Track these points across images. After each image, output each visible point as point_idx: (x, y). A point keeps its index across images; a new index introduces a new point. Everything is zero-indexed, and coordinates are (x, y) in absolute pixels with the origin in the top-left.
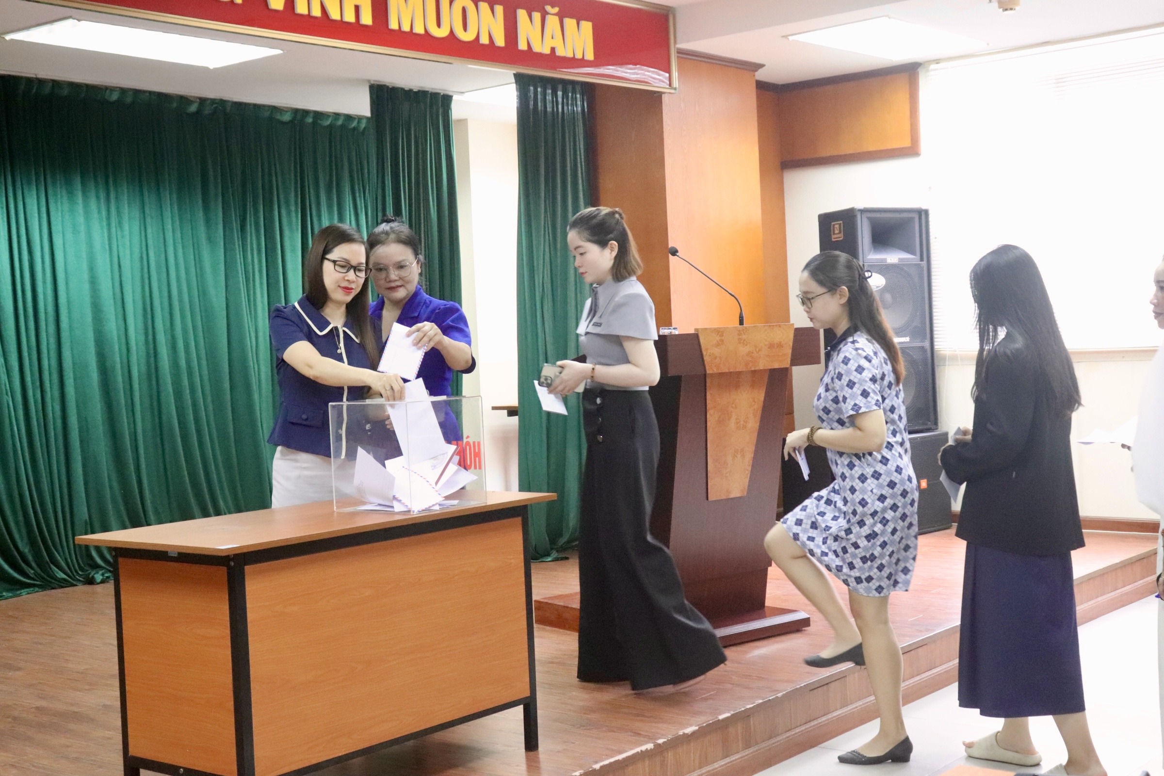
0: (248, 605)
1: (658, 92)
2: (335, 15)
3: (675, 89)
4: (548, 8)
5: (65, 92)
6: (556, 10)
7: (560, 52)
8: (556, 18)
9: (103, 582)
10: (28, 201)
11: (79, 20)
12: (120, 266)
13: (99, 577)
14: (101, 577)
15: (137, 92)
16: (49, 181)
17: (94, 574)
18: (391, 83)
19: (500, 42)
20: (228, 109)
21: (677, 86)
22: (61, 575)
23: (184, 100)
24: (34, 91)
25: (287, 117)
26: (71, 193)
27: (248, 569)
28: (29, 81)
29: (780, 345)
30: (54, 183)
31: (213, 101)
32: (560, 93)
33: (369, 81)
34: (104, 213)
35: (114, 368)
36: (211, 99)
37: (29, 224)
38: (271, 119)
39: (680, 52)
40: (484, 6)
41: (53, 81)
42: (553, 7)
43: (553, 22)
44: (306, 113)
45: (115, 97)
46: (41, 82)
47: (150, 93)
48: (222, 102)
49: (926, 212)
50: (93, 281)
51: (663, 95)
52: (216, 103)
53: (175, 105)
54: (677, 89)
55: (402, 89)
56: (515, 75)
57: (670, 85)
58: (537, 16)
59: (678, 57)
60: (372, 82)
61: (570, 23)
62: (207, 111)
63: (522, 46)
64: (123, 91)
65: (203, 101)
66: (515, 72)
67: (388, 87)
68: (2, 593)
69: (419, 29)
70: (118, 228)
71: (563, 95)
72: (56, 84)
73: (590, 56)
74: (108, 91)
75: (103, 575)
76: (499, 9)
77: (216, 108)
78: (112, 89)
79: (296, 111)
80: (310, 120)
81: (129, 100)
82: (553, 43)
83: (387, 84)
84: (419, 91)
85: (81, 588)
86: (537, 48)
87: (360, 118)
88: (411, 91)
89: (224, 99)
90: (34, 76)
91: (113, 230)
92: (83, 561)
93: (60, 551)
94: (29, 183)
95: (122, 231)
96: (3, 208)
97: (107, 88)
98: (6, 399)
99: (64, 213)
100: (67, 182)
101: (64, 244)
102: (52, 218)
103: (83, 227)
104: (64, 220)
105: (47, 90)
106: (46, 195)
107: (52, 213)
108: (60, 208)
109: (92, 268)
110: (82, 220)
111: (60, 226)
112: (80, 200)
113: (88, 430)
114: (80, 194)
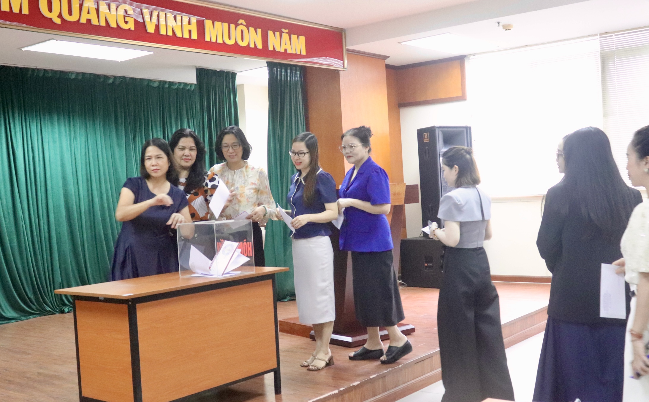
0: (138, 324)
1: (338, 70)
2: (179, 35)
3: (346, 68)
4: (283, 30)
5: (50, 75)
6: (287, 31)
7: (289, 51)
8: (287, 35)
9: (68, 312)
10: (32, 127)
11: (57, 40)
12: (75, 159)
13: (66, 310)
14: (68, 310)
15: (84, 74)
16: (42, 117)
17: (65, 308)
18: (206, 67)
19: (260, 46)
20: (127, 81)
21: (347, 67)
22: (48, 309)
23: (106, 77)
24: (36, 74)
25: (156, 85)
26: (52, 123)
27: (138, 306)
28: (33, 70)
29: (399, 194)
30: (44, 118)
31: (120, 77)
32: (289, 71)
33: (196, 66)
34: (68, 133)
35: (72, 208)
37: (32, 139)
38: (148, 85)
39: (348, 50)
40: (252, 29)
41: (44, 70)
42: (285, 29)
43: (285, 36)
44: (165, 82)
45: (73, 77)
46: (39, 70)
47: (90, 74)
48: (125, 78)
49: (470, 128)
50: (63, 166)
51: (340, 72)
52: (122, 78)
53: (102, 80)
54: (347, 69)
55: (212, 70)
56: (267, 62)
57: (343, 66)
58: (278, 34)
59: (347, 53)
60: (197, 67)
61: (294, 37)
62: (117, 82)
63: (271, 48)
64: (77, 74)
65: (115, 77)
66: (267, 61)
67: (205, 69)
68: (21, 317)
69: (220, 41)
70: (75, 140)
71: (290, 71)
72: (45, 71)
73: (304, 53)
74: (70, 74)
75: (68, 309)
76: (259, 31)
77: (121, 80)
78: (72, 73)
79: (160, 82)
80: (167, 86)
81: (80, 77)
82: (286, 47)
83: (205, 68)
84: (220, 71)
85: (58, 315)
86: (278, 49)
87: (191, 85)
88: (216, 71)
90: (35, 67)
91: (72, 141)
92: (59, 302)
93: (48, 297)
94: (33, 119)
95: (76, 141)
96: (20, 131)
97: (69, 72)
98: (22, 223)
99: (49, 133)
100: (50, 118)
101: (49, 148)
102: (43, 136)
103: (58, 139)
104: (49, 136)
105: (41, 74)
106: (41, 125)
107: (43, 133)
108: (47, 130)
109: (62, 160)
110: (57, 136)
111: (47, 139)
112: (57, 127)
113: (60, 238)
114: (56, 124)
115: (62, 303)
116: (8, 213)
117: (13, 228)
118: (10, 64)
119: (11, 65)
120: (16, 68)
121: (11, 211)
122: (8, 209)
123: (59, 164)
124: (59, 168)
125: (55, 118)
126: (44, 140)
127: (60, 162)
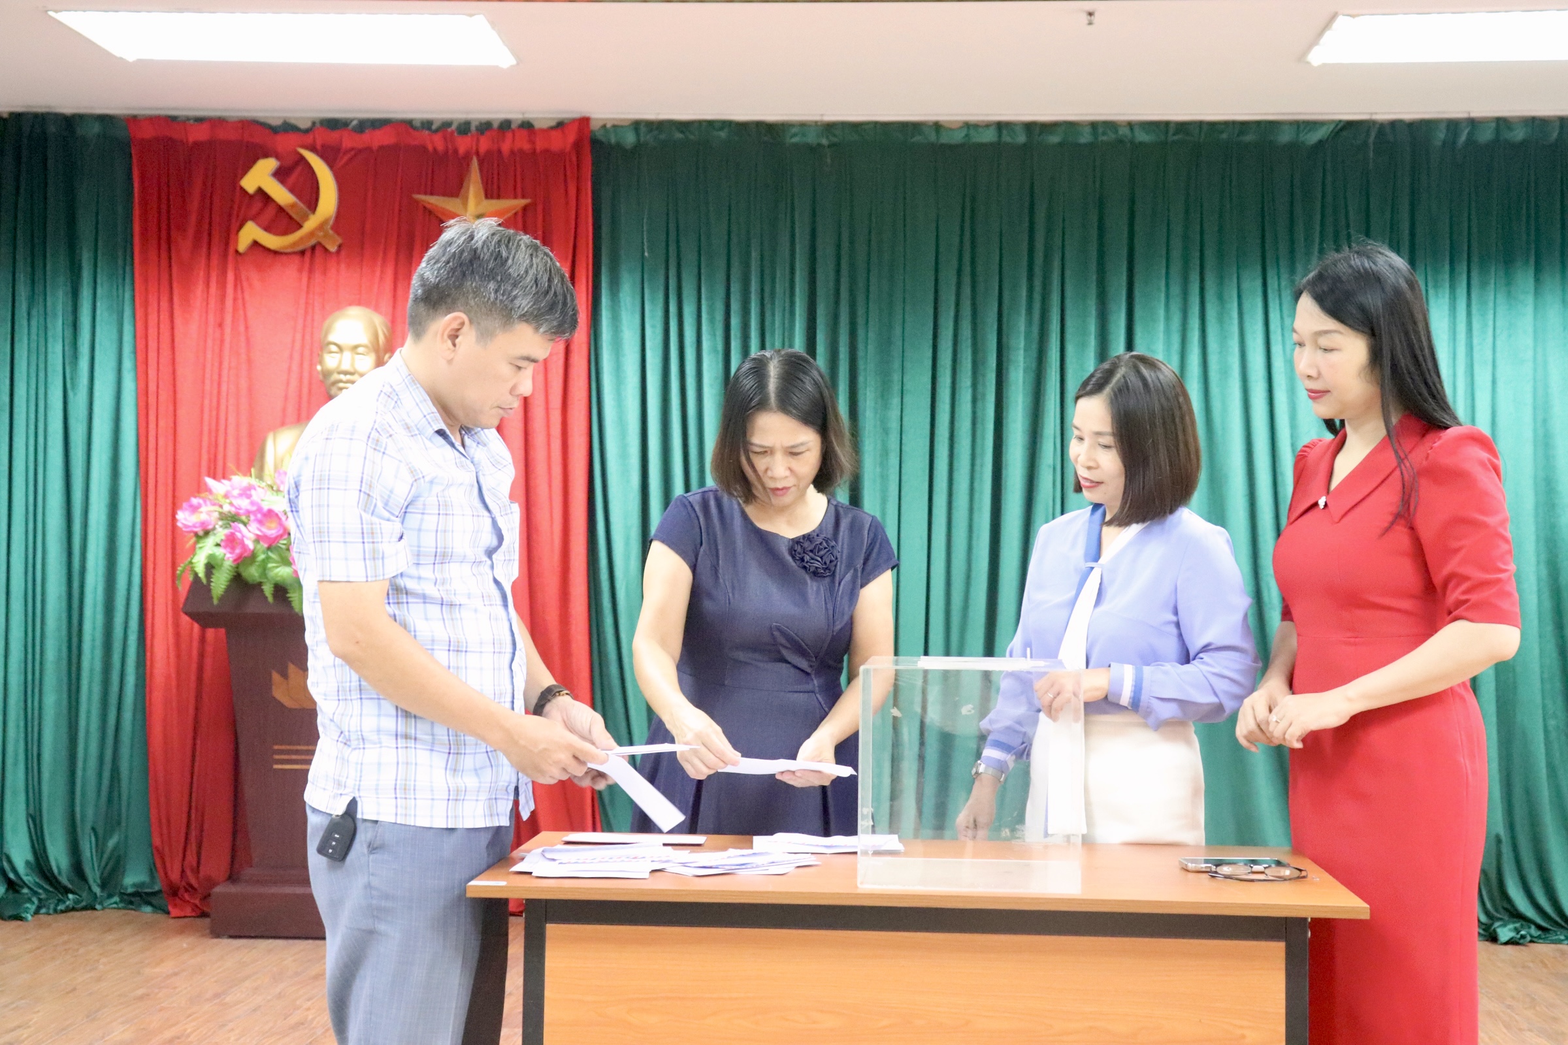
9: (1511, 942)
13: (1505, 933)
14: (1512, 934)
17: (1498, 927)
28: (1453, 125)
41: (1499, 120)
72: (1502, 123)
75: (1517, 931)
99: (1498, 332)
100: (1509, 282)
101: (1494, 382)
102: (1475, 341)
103: (1530, 353)
104: (1499, 343)
105: (1485, 136)
106: (1469, 305)
107: (1475, 333)
108: (1491, 323)
109: (1545, 421)
110: (1529, 341)
111: (1489, 353)
112: (1529, 309)
113: (1515, 688)
114: (1530, 299)
123: (1528, 434)
124: (1528, 450)
125: (1525, 279)
126: (1476, 356)
127: (1535, 430)
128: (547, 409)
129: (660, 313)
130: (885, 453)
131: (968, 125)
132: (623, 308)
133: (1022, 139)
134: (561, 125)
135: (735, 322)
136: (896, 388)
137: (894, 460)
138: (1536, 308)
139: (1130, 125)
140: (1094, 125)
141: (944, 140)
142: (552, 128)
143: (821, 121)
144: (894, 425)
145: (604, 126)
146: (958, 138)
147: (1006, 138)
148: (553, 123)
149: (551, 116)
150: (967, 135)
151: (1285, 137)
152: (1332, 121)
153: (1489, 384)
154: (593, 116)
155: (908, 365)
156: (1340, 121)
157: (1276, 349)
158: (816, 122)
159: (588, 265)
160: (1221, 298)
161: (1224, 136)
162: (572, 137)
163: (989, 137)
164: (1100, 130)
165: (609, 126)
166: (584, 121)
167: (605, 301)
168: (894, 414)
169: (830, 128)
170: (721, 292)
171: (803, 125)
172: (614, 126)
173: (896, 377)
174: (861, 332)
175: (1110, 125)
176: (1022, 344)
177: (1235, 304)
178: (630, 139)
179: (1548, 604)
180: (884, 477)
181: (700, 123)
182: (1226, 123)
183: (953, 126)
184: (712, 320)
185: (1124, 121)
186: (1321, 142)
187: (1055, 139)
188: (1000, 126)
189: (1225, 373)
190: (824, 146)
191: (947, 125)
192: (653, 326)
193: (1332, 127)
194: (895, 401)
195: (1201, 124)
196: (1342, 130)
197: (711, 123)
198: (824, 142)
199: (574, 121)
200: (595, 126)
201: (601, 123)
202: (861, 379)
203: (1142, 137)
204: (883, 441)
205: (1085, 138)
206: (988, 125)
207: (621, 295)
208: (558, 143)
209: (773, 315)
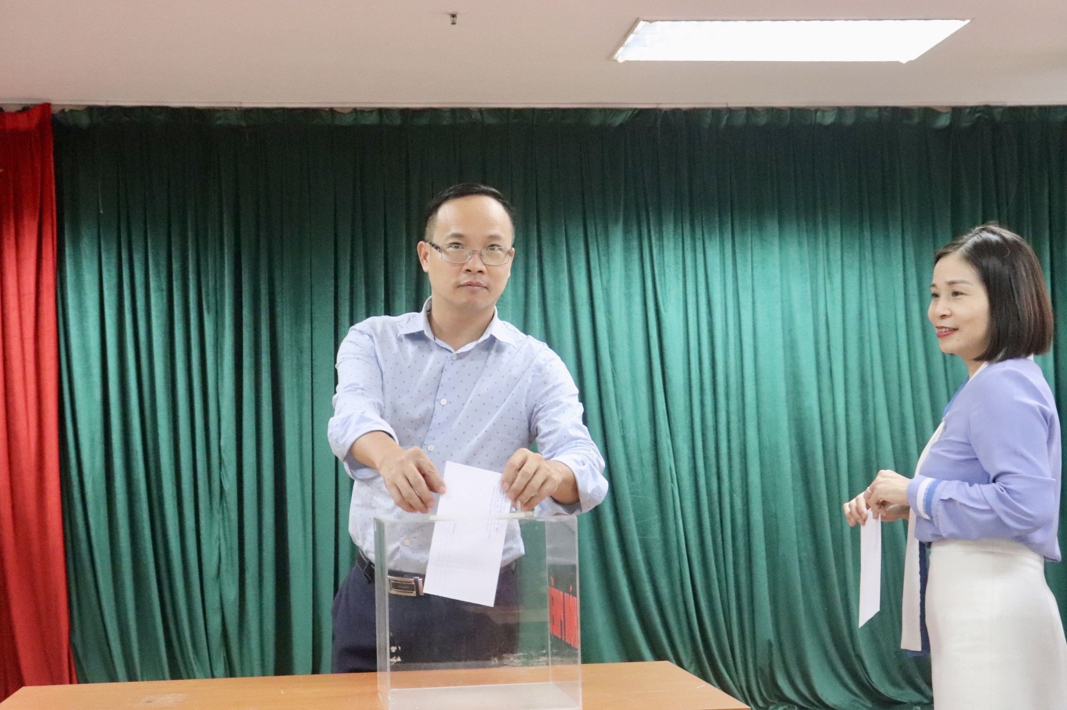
5: (763, 121)
10: (709, 252)
12: (828, 328)
15: (860, 110)
16: (737, 228)
20: (998, 118)
23: (929, 113)
24: (725, 122)
28: (716, 113)
30: (743, 231)
31: (974, 109)
35: (813, 454)
36: (971, 107)
37: (710, 281)
41: (748, 109)
45: (829, 120)
46: (732, 112)
47: (881, 108)
48: (988, 110)
50: (791, 347)
52: (978, 112)
53: (916, 120)
62: (965, 124)
64: (841, 111)
65: (957, 111)
70: (827, 281)
72: (750, 111)
74: (819, 114)
77: (979, 117)
78: (823, 110)
81: (849, 121)
89: (992, 104)
90: (724, 106)
91: (820, 283)
92: (767, 690)
93: (734, 673)
94: (710, 233)
95: (831, 283)
96: (677, 263)
97: (817, 110)
98: (670, 486)
99: (755, 265)
100: (761, 227)
101: (754, 303)
102: (739, 272)
103: (778, 281)
104: (755, 273)
105: (740, 121)
106: (734, 245)
107: (739, 266)
108: (750, 259)
109: (790, 330)
110: (777, 272)
111: (749, 281)
112: (776, 249)
113: (777, 529)
114: (776, 241)
115: (778, 693)
116: (641, 460)
117: (652, 500)
118: (658, 104)
119: (660, 106)
120: (675, 111)
121: (648, 457)
122: (640, 451)
123: (779, 341)
124: (780, 353)
125: (773, 227)
126: (740, 284)
127: (784, 337)
128: (22, 339)
129: (114, 261)
130: (300, 367)
131: (355, 110)
132: (83, 256)
133: (398, 122)
134: (26, 109)
135: (176, 266)
136: (307, 317)
137: (307, 372)
138: (781, 248)
139: (480, 110)
140: (453, 111)
141: (338, 122)
142: (19, 112)
143: (240, 108)
144: (306, 344)
145: (63, 111)
146: (349, 120)
147: (387, 121)
148: (20, 108)
149: (18, 102)
150: (356, 119)
151: (596, 122)
152: (629, 109)
153: (750, 304)
154: (53, 103)
155: (315, 298)
156: (635, 109)
157: (596, 281)
158: (236, 108)
159: (53, 222)
160: (554, 243)
161: (551, 120)
162: (35, 121)
163: (373, 119)
164: (458, 115)
165: (67, 110)
166: (46, 107)
167: (68, 251)
168: (306, 336)
169: (248, 112)
170: (164, 243)
171: (226, 110)
172: (71, 111)
173: (307, 307)
174: (277, 274)
175: (466, 111)
176: (404, 281)
177: (564, 247)
178: (85, 121)
179: (797, 466)
180: (300, 386)
181: (142, 108)
182: (552, 110)
183: (345, 112)
184: (157, 265)
185: (476, 108)
186: (621, 126)
187: (424, 121)
188: (381, 111)
189: (558, 298)
190: (243, 128)
191: (339, 111)
192: (109, 271)
193: (630, 112)
194: (307, 326)
195: (533, 110)
196: (638, 114)
197: (150, 108)
198: (243, 124)
199: (36, 106)
200: (55, 110)
201: (60, 108)
202: (278, 309)
203: (490, 120)
204: (298, 357)
205: (446, 121)
206: (371, 111)
207: (81, 246)
208: (23, 123)
209: (207, 260)
